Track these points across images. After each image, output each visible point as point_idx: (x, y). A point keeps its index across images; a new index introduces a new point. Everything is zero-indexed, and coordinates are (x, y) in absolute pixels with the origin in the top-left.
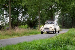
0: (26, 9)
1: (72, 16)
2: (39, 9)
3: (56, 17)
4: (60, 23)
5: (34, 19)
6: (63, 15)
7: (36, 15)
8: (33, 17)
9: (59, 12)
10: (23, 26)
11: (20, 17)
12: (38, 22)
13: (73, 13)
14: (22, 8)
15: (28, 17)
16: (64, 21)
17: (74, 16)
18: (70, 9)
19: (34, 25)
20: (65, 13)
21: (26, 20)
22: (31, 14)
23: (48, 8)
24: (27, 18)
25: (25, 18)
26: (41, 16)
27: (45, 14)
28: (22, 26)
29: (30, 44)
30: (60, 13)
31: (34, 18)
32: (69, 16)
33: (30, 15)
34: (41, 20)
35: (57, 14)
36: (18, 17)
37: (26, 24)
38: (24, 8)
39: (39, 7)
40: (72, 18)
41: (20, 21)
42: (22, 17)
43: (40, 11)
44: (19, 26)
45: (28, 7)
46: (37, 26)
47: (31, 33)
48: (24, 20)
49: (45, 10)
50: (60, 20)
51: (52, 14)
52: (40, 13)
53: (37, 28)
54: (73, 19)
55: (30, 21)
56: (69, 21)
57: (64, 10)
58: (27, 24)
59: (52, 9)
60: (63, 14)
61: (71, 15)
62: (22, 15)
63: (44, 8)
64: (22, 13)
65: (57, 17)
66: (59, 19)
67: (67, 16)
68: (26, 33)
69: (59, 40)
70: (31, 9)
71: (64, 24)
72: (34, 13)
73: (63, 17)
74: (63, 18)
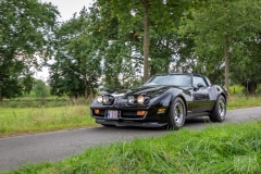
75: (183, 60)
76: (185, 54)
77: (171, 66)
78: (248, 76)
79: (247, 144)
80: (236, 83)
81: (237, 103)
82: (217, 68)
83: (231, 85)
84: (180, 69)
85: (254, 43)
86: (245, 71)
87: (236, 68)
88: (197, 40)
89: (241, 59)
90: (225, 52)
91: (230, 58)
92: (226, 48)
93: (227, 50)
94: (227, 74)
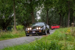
1: (60, 12)
2: (14, 3)
3: (38, 14)
4: (44, 21)
5: (8, 16)
6: (48, 10)
7: (10, 11)
8: (6, 14)
9: (42, 7)
12: (13, 21)
13: (61, 7)
16: (49, 19)
17: (61, 11)
18: (56, 2)
20: (49, 7)
22: (3, 10)
23: (27, 1)
27: (23, 9)
31: (7, 15)
32: (55, 12)
34: (17, 18)
35: (39, 9)
40: (59, 14)
43: (15, 5)
46: (13, 27)
47: (4, 37)
49: (23, 4)
50: (44, 17)
51: (33, 10)
53: (12, 29)
54: (60, 16)
55: (2, 19)
56: (55, 18)
57: (48, 4)
59: (32, 3)
61: (58, 11)
63: (21, 2)
65: (40, 13)
66: (42, 16)
67: (53, 11)
70: (3, 4)
71: (49, 22)
72: (7, 8)
73: (47, 13)
74: (47, 15)
78: (25, 20)
80: (20, 24)
81: (21, 34)
82: (10, 16)
83: (17, 25)
86: (24, 18)
87: (19, 16)
89: (22, 12)
90: (14, 8)
91: (16, 11)
92: (14, 6)
93: (15, 7)
94: (15, 20)
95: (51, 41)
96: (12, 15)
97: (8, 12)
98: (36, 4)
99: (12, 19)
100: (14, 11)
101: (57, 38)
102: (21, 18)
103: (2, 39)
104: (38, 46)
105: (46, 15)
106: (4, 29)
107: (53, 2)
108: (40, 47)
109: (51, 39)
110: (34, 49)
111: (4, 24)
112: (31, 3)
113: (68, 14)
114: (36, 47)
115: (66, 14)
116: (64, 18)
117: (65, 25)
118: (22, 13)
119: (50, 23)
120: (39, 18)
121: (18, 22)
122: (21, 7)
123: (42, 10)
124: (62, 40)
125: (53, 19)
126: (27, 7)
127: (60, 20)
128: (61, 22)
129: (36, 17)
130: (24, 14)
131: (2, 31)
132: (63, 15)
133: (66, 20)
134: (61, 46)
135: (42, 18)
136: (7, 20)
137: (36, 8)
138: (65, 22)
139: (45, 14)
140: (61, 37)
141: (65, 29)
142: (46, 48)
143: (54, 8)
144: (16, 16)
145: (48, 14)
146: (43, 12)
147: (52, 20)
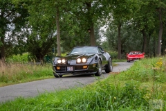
0: (25, 13)
1: (143, 27)
2: (58, 12)
3: (103, 31)
4: (113, 45)
5: (46, 36)
6: (120, 25)
7: (50, 26)
8: (42, 32)
9: (109, 18)
10: (19, 55)
11: (10, 33)
12: (56, 45)
13: (145, 19)
14: (13, 11)
15: (30, 32)
16: (123, 41)
17: (146, 26)
18: (135, 9)
19: (45, 52)
20: (123, 19)
21: (25, 40)
22: (38, 25)
23: (81, 8)
24: (28, 36)
25: (23, 36)
26: (63, 28)
27: (74, 24)
28: (14, 56)
29: (32, 103)
30: (112, 19)
31: (45, 34)
32: (135, 28)
33: (35, 29)
34: (62, 39)
35: (104, 24)
36: (4, 33)
37: (24, 52)
38: (19, 10)
39: (57, 6)
40: (142, 31)
41: (9, 42)
42: (13, 34)
43: (59, 16)
44: (7, 57)
45: (29, 7)
46: (55, 56)
47: (38, 75)
48: (19, 42)
49: (74, 13)
50: (113, 38)
51: (92, 24)
52: (61, 23)
54: (144, 35)
55: (35, 42)
56: (134, 40)
57: (121, 13)
58: (28, 51)
59: (91, 12)
60: (119, 21)
61: (139, 26)
62: (14, 28)
63: (70, 10)
64: (13, 22)
65: (105, 30)
66: (110, 36)
67: (130, 27)
68: (24, 75)
69: (105, 90)
70: (37, 13)
71: (122, 47)
72: (44, 22)
73: (119, 30)
74: (120, 34)
75: (18, 29)
76: (20, 23)
77: (7, 36)
78: (78, 44)
79: (76, 108)
80: (68, 51)
82: (49, 36)
83: (64, 52)
84: (16, 38)
85: (82, 13)
86: (75, 39)
87: (67, 36)
88: (30, 9)
89: (71, 27)
90: (57, 21)
91: (61, 27)
92: (57, 17)
93: (58, 19)
94: (59, 42)
95: (125, 82)
96: (54, 34)
97: (46, 27)
98: (99, 13)
99: (53, 41)
100: (57, 27)
101: (137, 77)
102: (70, 39)
103: (35, 78)
104: (100, 92)
105: (117, 34)
106: (38, 61)
107: (131, 10)
108: (105, 94)
109: (126, 80)
110: (93, 97)
111: (39, 50)
112: (88, 13)
113: (158, 32)
114: (97, 93)
115: (155, 32)
116: (152, 39)
117: (152, 52)
118: (71, 31)
119: (124, 49)
120: (103, 39)
121: (64, 47)
122: (70, 19)
123: (110, 25)
124: (147, 80)
125: (130, 41)
126: (82, 19)
127: (143, 43)
128: (145, 47)
129: (99, 37)
130: (76, 32)
131: (35, 63)
132: (150, 35)
133: (154, 44)
134: (144, 93)
135: (109, 40)
136: (44, 44)
137: (98, 21)
138: (152, 47)
139: (116, 31)
140: (146, 76)
141: (153, 60)
142: (116, 96)
143: (133, 21)
144: (62, 36)
145: (121, 32)
146: (111, 27)
147: (128, 43)
